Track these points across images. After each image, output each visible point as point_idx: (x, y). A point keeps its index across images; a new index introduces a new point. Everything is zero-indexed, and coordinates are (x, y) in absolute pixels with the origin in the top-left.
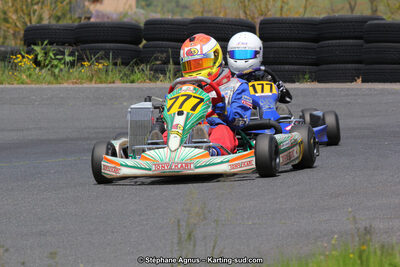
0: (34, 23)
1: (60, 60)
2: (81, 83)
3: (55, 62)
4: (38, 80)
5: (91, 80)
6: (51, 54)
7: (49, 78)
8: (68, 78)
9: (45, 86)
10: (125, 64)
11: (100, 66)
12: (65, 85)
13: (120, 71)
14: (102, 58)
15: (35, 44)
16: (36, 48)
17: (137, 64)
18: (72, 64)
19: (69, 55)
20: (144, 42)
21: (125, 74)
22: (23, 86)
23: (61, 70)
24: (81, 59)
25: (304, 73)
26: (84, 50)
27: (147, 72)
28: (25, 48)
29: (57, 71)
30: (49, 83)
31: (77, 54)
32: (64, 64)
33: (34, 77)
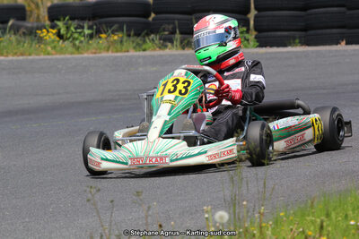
1: (80, 33)
2: (100, 53)
3: (76, 35)
4: (61, 51)
5: (108, 50)
6: (72, 29)
7: (70, 49)
8: (88, 49)
9: (68, 56)
10: (137, 34)
11: (116, 38)
12: (86, 55)
13: (133, 42)
14: (117, 31)
15: (59, 20)
16: (60, 24)
17: (148, 35)
18: (91, 36)
19: (90, 28)
20: (153, 15)
21: (138, 44)
22: (48, 57)
23: (81, 42)
24: (99, 32)
25: (294, 38)
26: (100, 24)
27: (157, 42)
28: (50, 23)
29: (77, 42)
30: (72, 53)
31: (95, 27)
32: (84, 36)
33: (58, 49)
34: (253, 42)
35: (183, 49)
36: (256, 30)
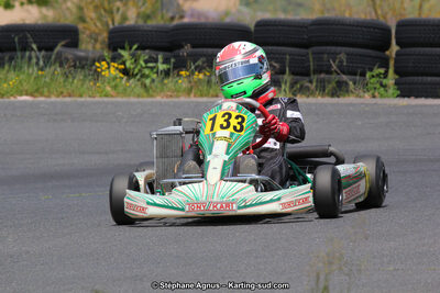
1: (152, 68)
2: (178, 97)
3: (147, 72)
4: (124, 93)
5: (189, 94)
6: (142, 63)
7: (139, 90)
8: (162, 91)
9: (133, 99)
11: (201, 76)
12: (158, 99)
14: (203, 67)
15: (123, 48)
16: (125, 54)
18: (167, 73)
19: (163, 63)
22: (106, 99)
23: (153, 81)
24: (177, 67)
28: (111, 54)
29: (148, 81)
30: (139, 96)
31: (173, 60)
32: (157, 73)
33: (120, 89)
34: (392, 90)
35: (294, 95)
36: (396, 72)
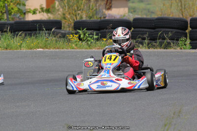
0: (78, 19)
1: (91, 37)
3: (89, 39)
4: (80, 47)
6: (87, 35)
7: (86, 46)
8: (95, 46)
9: (83, 50)
11: (111, 41)
12: (94, 50)
15: (80, 29)
16: (79, 31)
18: (98, 39)
19: (96, 35)
20: (133, 29)
22: (73, 50)
23: (91, 43)
24: (102, 37)
29: (89, 43)
30: (86, 48)
31: (100, 34)
32: (93, 39)
34: (188, 46)
35: (149, 48)
36: (190, 39)
